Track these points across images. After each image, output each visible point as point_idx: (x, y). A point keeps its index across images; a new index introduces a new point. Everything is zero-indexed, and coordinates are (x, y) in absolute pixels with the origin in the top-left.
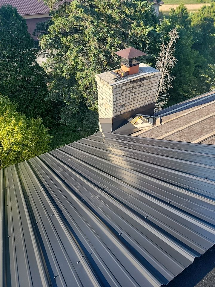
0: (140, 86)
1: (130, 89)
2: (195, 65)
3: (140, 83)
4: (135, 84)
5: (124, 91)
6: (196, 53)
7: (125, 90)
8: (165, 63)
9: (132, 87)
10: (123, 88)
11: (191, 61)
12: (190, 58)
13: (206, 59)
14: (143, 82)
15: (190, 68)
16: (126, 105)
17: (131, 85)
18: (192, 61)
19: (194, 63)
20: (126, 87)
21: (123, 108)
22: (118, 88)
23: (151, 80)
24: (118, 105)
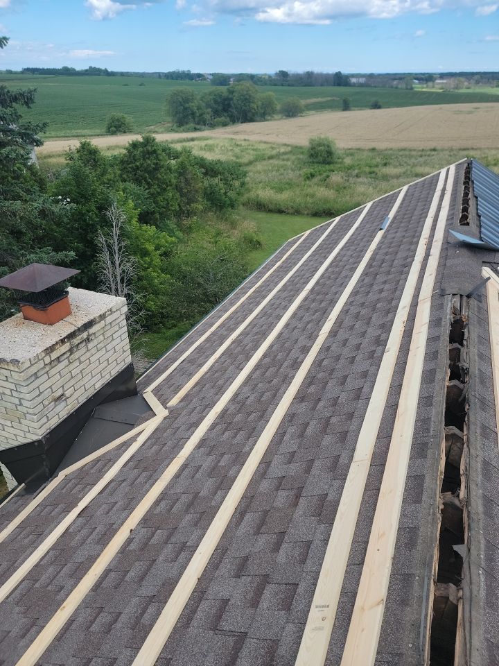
0: (88, 340)
1: (65, 356)
2: (158, 252)
3: (85, 335)
4: (76, 341)
5: (53, 364)
6: (151, 230)
7: (55, 363)
8: (118, 271)
9: (71, 351)
10: (47, 360)
11: (147, 246)
12: (142, 241)
13: (174, 239)
14: (92, 331)
15: (152, 261)
16: (68, 393)
17: (67, 346)
18: (150, 247)
19: (156, 250)
20: (54, 355)
21: (63, 404)
22: (36, 363)
23: (109, 319)
24: (46, 402)
